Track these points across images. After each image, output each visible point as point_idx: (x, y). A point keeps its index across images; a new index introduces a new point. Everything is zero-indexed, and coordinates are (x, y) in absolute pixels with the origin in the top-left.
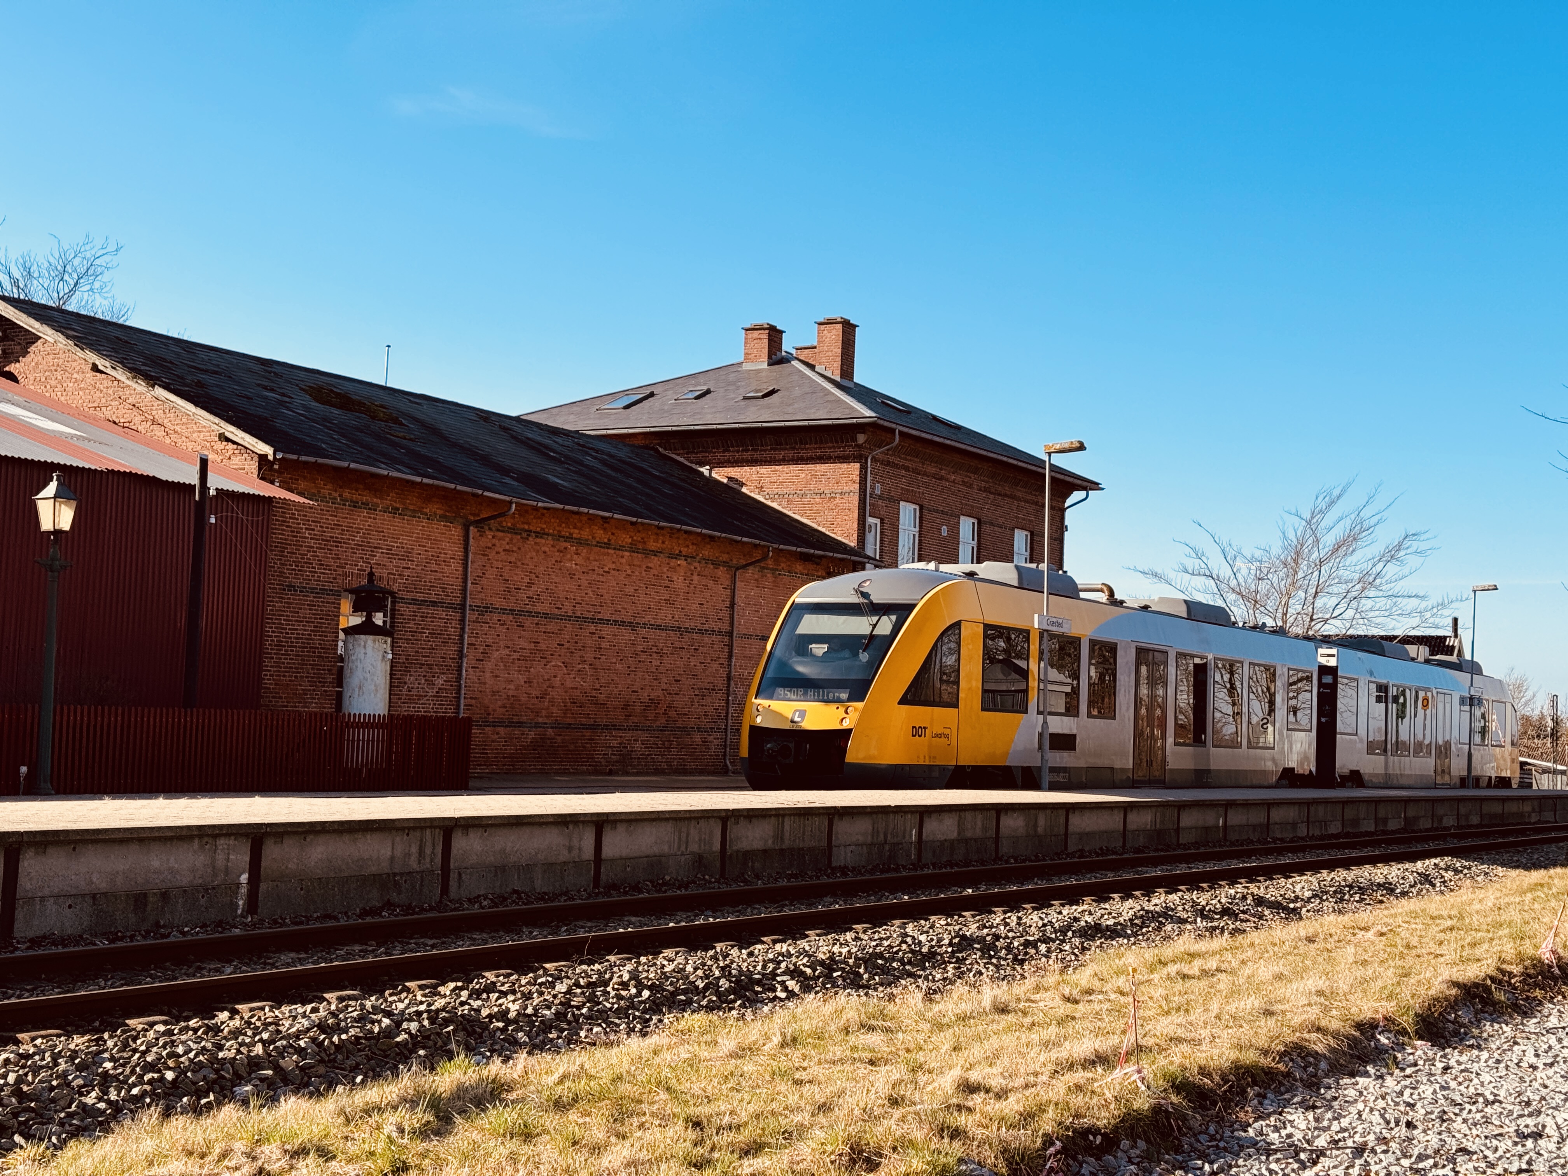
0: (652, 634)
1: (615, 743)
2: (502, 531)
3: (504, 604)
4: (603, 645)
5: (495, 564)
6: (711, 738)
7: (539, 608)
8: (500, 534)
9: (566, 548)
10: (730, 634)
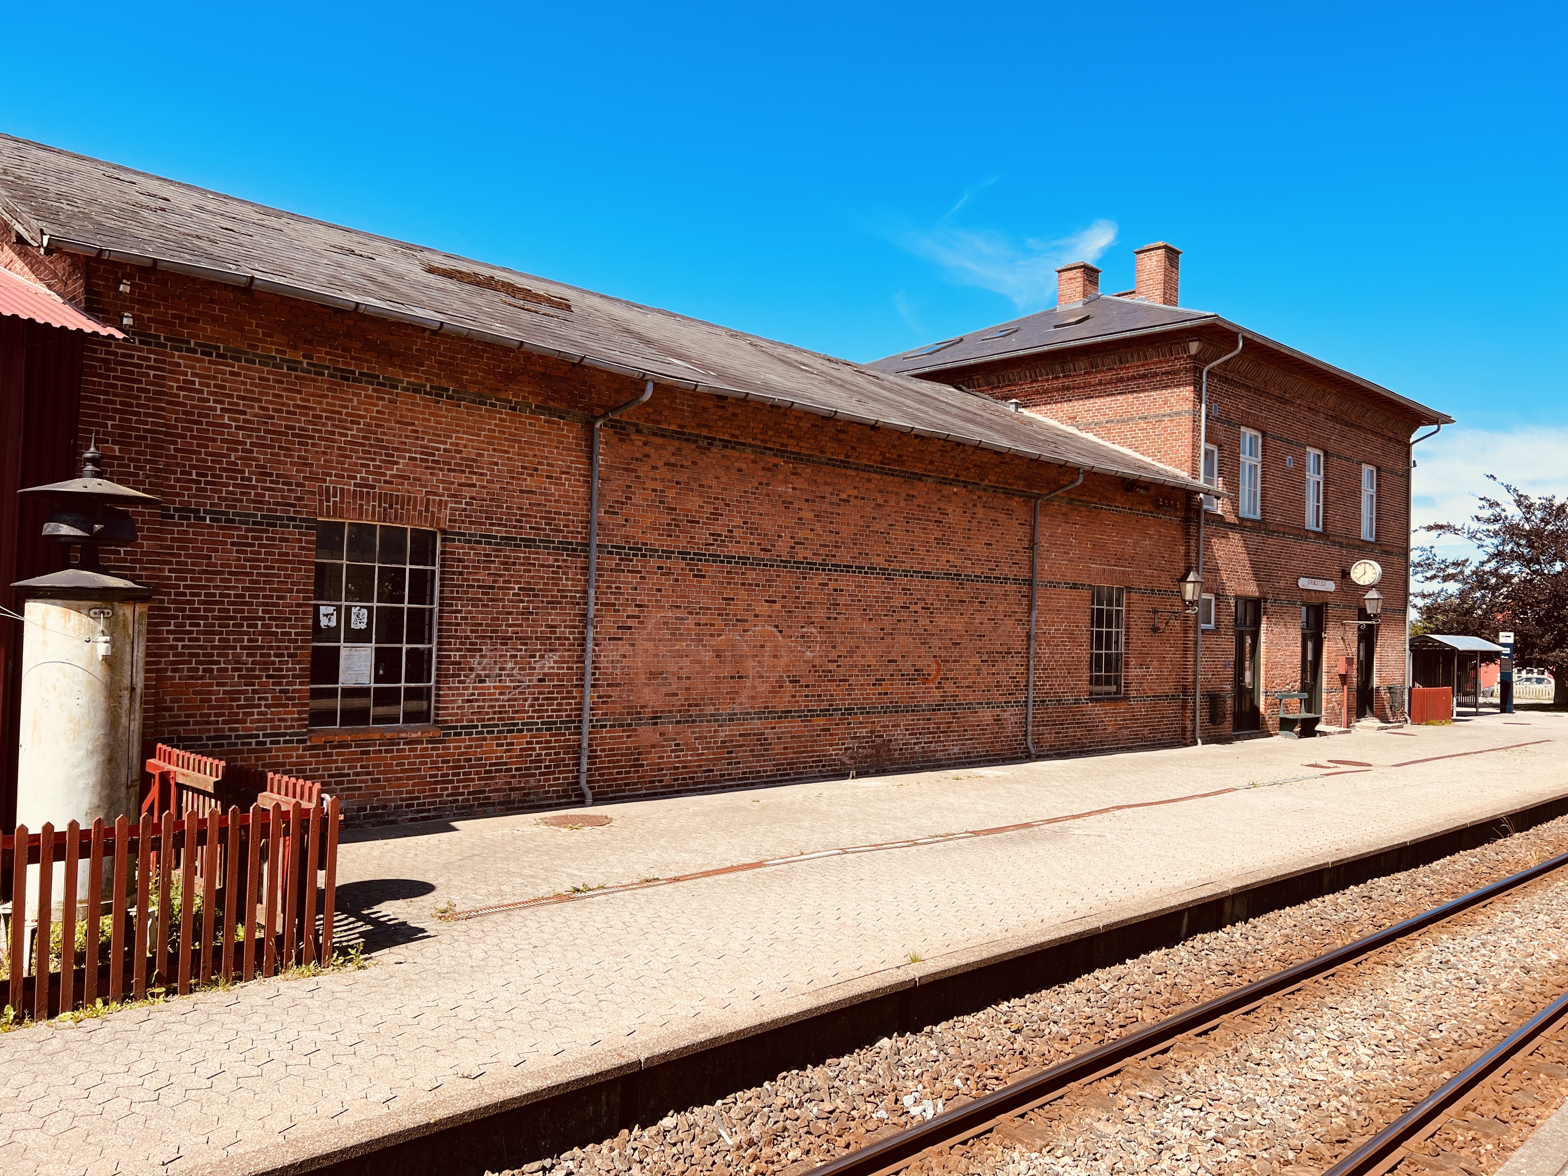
0: (917, 583)
1: (863, 732)
2: (663, 436)
3: (667, 543)
4: (841, 600)
5: (650, 484)
6: (1006, 715)
7: (732, 549)
8: (659, 441)
9: (776, 465)
10: (1030, 582)
